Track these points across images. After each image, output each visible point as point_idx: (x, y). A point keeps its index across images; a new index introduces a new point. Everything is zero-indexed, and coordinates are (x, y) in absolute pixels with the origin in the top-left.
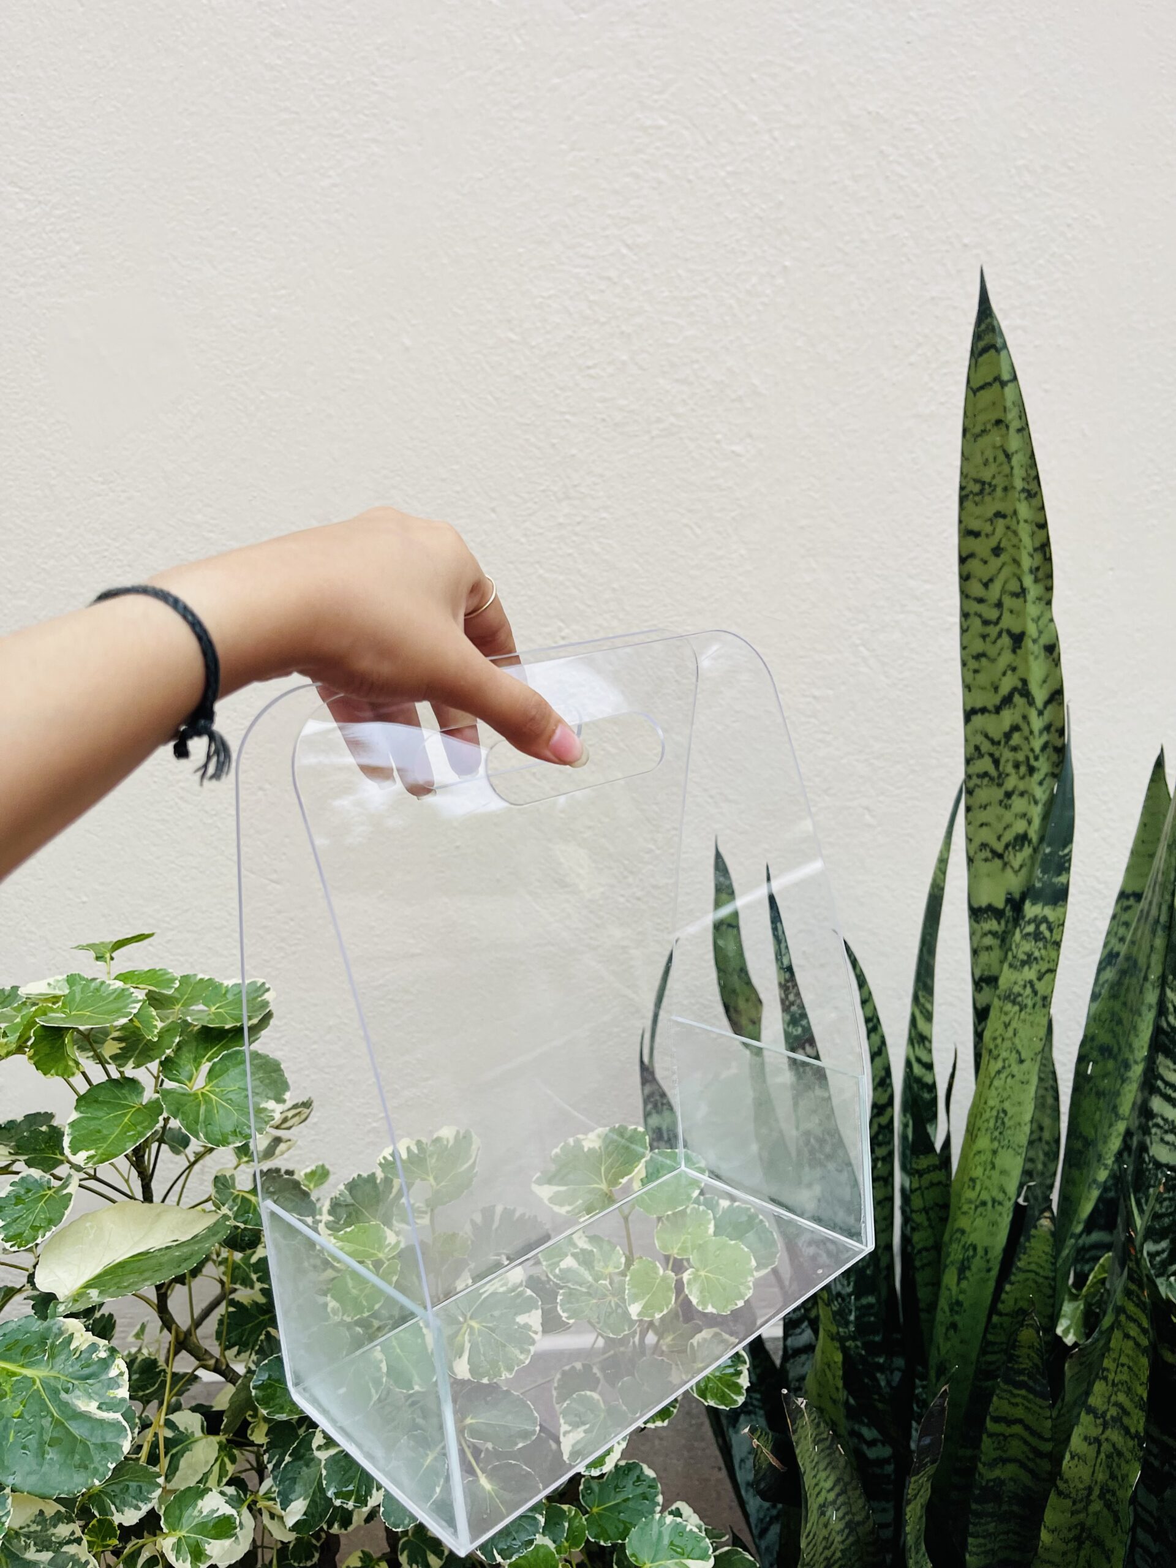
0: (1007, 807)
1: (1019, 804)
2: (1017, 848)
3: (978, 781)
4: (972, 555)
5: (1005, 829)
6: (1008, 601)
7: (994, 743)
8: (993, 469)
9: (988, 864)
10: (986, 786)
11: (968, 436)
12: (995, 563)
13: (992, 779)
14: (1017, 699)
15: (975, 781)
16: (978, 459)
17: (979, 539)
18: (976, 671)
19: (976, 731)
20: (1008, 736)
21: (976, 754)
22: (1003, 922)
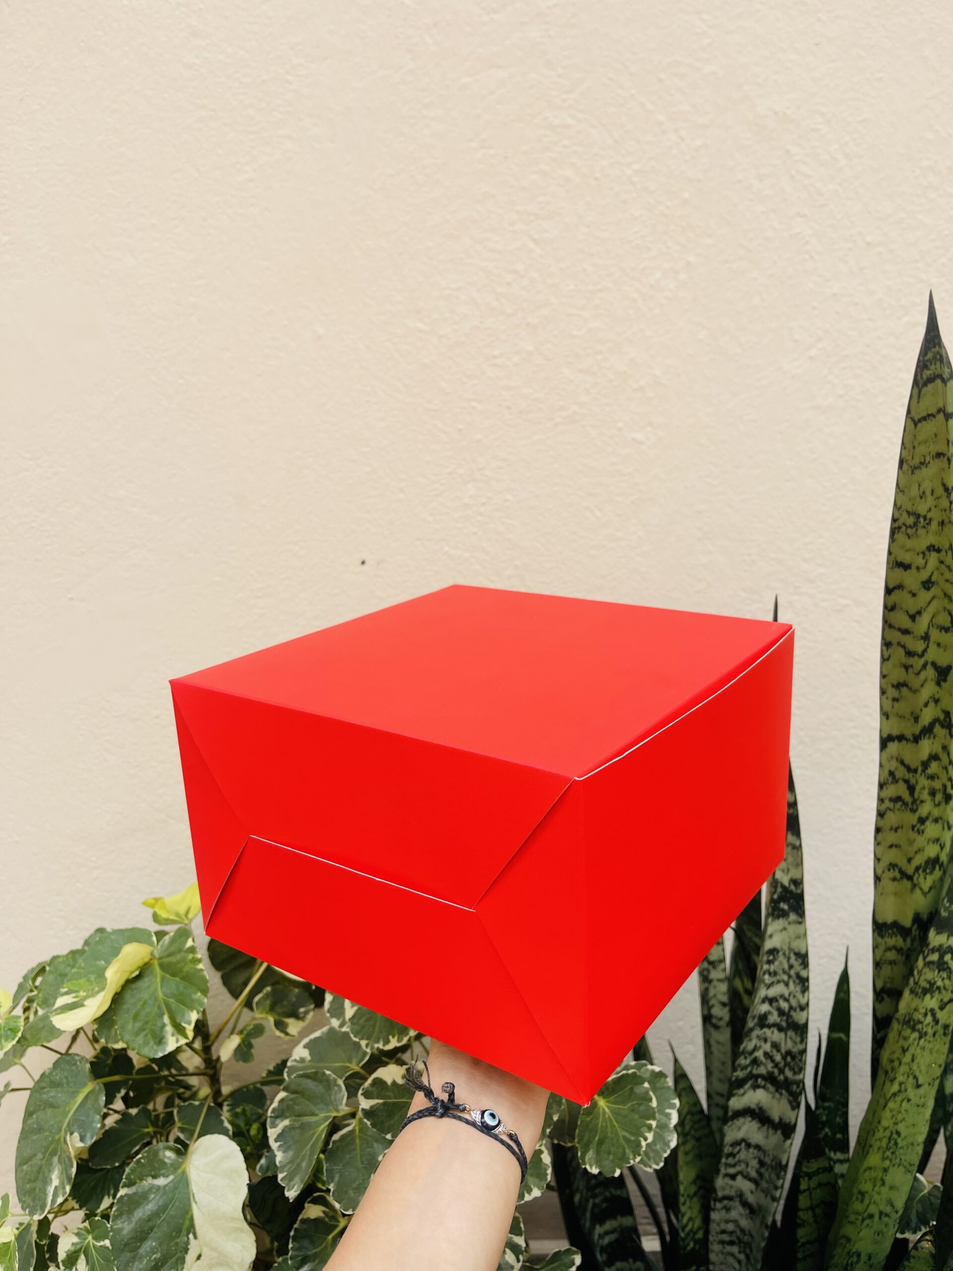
0: (920, 832)
1: (932, 829)
2: (928, 871)
3: (891, 805)
4: (900, 587)
5: (916, 852)
6: (935, 634)
7: (909, 769)
8: (930, 501)
9: (896, 883)
10: (899, 810)
11: (905, 466)
12: (924, 596)
13: (905, 804)
14: (938, 729)
15: (887, 803)
16: (915, 492)
17: (909, 571)
18: (895, 700)
19: (892, 757)
20: (925, 765)
21: (890, 780)
22: (909, 941)
